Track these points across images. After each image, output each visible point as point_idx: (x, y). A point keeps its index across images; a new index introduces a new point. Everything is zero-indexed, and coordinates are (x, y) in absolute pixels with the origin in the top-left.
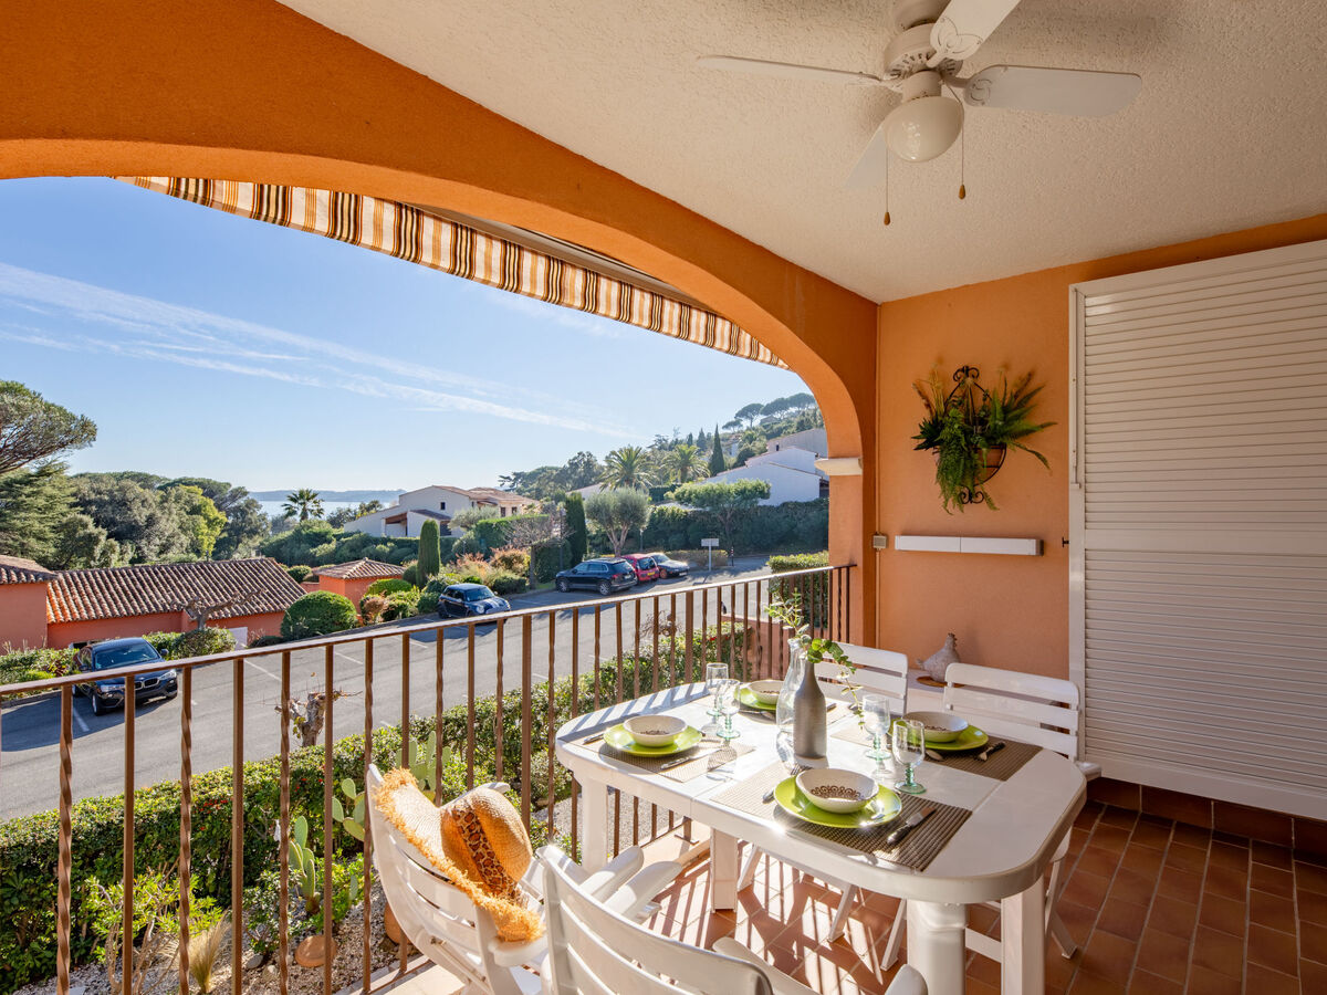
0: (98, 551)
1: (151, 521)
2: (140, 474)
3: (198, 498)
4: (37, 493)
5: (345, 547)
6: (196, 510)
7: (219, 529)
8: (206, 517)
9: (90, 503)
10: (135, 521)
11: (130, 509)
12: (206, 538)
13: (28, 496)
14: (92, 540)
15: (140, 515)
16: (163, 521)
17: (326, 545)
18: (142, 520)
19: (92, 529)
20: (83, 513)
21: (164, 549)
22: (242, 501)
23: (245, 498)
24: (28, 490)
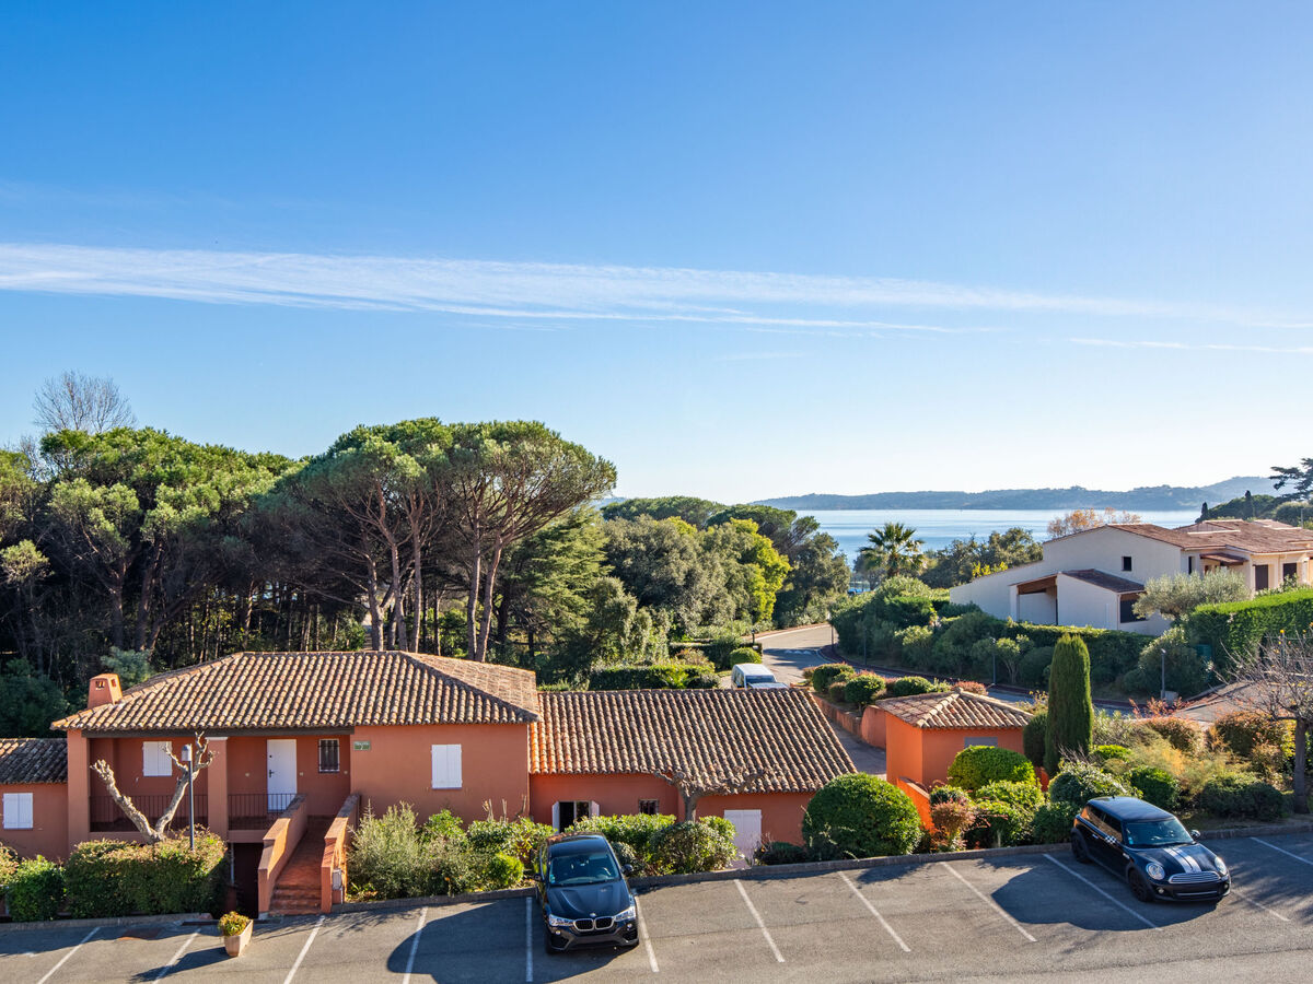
0: (628, 626)
1: (690, 577)
2: (690, 500)
3: (753, 538)
4: (569, 549)
5: (948, 632)
6: (749, 557)
7: (780, 581)
8: (762, 564)
9: (625, 554)
10: (673, 579)
11: (667, 564)
12: (762, 594)
13: (559, 554)
14: (621, 611)
15: (677, 569)
16: (705, 579)
17: (917, 629)
18: (680, 581)
19: (621, 597)
20: (612, 574)
21: (707, 617)
22: (811, 536)
23: (814, 533)
24: (559, 546)
